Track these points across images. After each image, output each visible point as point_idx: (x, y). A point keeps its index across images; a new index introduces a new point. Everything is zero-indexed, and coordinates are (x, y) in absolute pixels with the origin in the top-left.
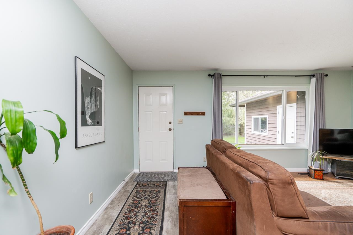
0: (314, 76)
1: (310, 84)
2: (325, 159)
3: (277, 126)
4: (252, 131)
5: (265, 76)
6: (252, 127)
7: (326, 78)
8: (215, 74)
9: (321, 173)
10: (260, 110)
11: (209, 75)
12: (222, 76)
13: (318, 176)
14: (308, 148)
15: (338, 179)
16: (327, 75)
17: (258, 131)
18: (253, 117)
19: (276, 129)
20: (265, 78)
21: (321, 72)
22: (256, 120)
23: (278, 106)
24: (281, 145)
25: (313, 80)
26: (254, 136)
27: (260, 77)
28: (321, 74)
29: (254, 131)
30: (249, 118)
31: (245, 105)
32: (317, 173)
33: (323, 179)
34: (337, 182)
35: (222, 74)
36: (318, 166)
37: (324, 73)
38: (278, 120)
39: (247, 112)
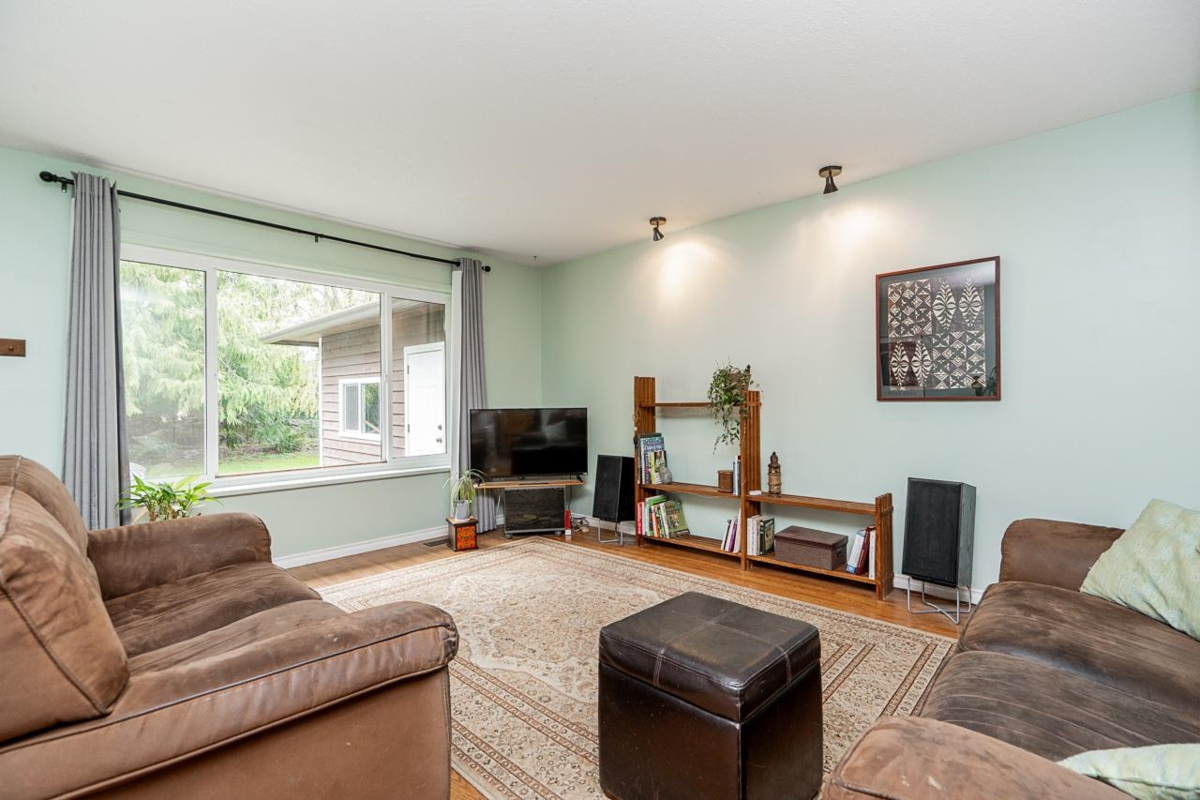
0: (458, 264)
1: (451, 284)
2: (491, 493)
3: (404, 410)
4: (341, 428)
5: (317, 236)
6: (341, 417)
7: (484, 274)
8: (76, 176)
9: (470, 532)
10: (361, 360)
11: (47, 177)
12: (118, 197)
13: (466, 539)
14: (449, 467)
15: (511, 538)
16: (488, 269)
17: (357, 429)
18: (342, 382)
19: (404, 420)
20: (317, 241)
21: (474, 257)
22: (351, 391)
23: (405, 349)
24: (379, 465)
25: (457, 275)
26: (346, 446)
27: (296, 233)
28: (475, 262)
29: (348, 428)
30: (330, 384)
31: (320, 341)
32: (462, 533)
33: (475, 548)
34: (503, 548)
35: (118, 188)
36: (465, 515)
37: (480, 263)
38: (406, 389)
39: (327, 365)
